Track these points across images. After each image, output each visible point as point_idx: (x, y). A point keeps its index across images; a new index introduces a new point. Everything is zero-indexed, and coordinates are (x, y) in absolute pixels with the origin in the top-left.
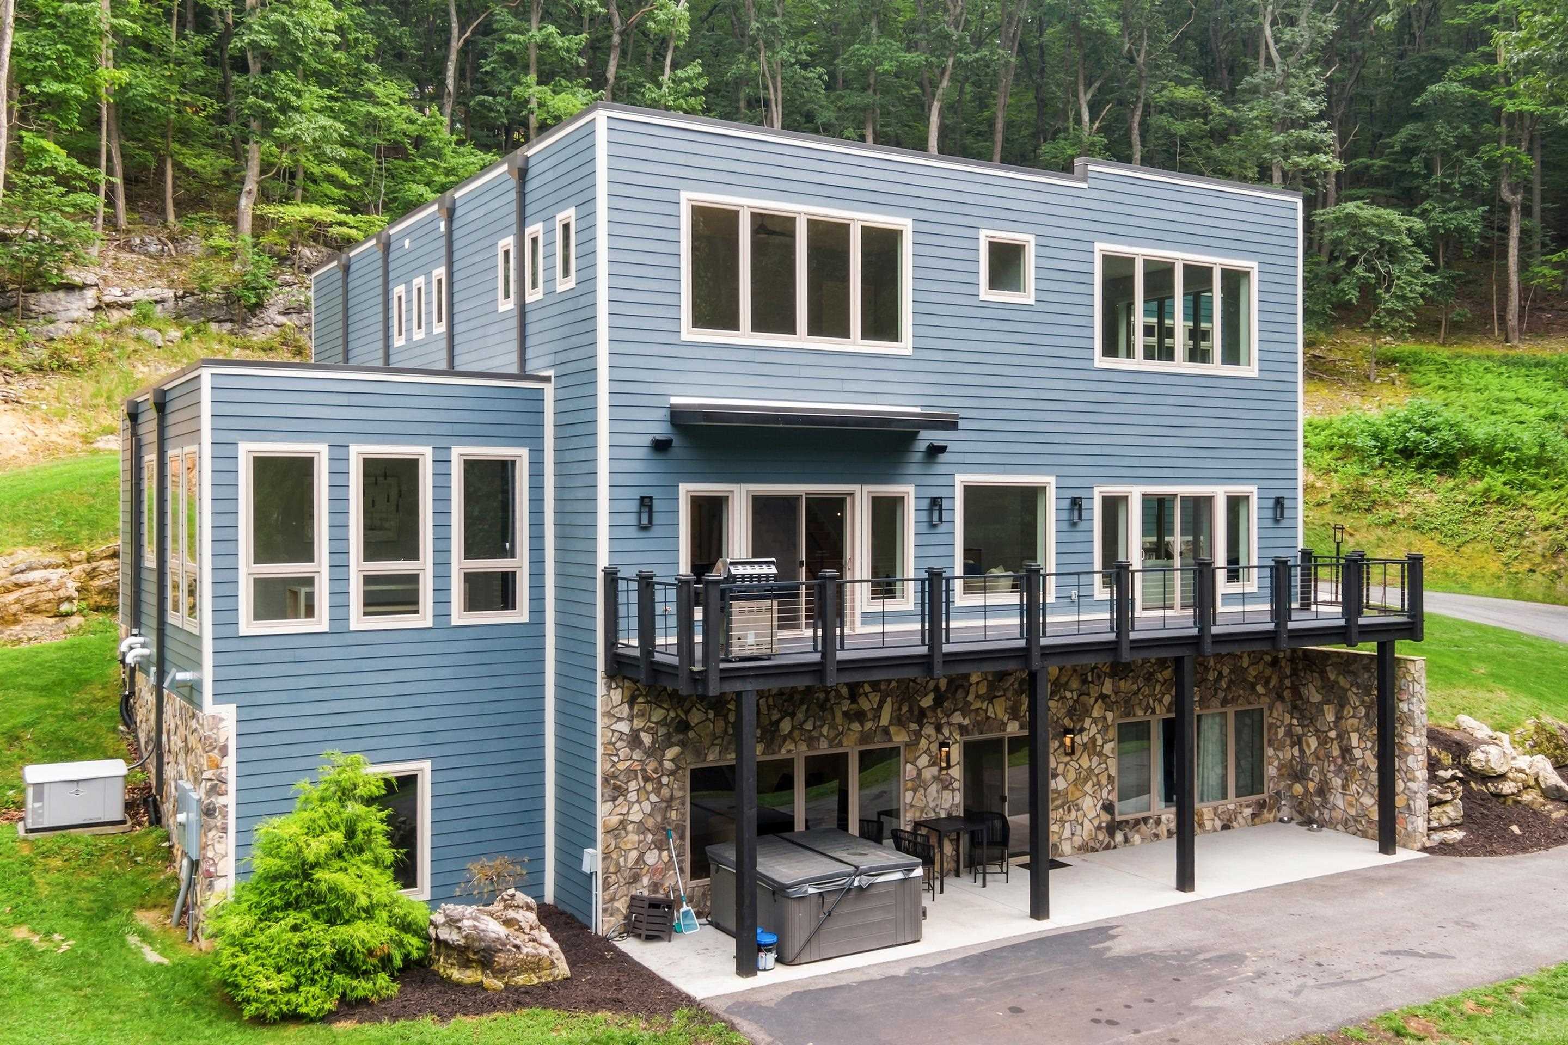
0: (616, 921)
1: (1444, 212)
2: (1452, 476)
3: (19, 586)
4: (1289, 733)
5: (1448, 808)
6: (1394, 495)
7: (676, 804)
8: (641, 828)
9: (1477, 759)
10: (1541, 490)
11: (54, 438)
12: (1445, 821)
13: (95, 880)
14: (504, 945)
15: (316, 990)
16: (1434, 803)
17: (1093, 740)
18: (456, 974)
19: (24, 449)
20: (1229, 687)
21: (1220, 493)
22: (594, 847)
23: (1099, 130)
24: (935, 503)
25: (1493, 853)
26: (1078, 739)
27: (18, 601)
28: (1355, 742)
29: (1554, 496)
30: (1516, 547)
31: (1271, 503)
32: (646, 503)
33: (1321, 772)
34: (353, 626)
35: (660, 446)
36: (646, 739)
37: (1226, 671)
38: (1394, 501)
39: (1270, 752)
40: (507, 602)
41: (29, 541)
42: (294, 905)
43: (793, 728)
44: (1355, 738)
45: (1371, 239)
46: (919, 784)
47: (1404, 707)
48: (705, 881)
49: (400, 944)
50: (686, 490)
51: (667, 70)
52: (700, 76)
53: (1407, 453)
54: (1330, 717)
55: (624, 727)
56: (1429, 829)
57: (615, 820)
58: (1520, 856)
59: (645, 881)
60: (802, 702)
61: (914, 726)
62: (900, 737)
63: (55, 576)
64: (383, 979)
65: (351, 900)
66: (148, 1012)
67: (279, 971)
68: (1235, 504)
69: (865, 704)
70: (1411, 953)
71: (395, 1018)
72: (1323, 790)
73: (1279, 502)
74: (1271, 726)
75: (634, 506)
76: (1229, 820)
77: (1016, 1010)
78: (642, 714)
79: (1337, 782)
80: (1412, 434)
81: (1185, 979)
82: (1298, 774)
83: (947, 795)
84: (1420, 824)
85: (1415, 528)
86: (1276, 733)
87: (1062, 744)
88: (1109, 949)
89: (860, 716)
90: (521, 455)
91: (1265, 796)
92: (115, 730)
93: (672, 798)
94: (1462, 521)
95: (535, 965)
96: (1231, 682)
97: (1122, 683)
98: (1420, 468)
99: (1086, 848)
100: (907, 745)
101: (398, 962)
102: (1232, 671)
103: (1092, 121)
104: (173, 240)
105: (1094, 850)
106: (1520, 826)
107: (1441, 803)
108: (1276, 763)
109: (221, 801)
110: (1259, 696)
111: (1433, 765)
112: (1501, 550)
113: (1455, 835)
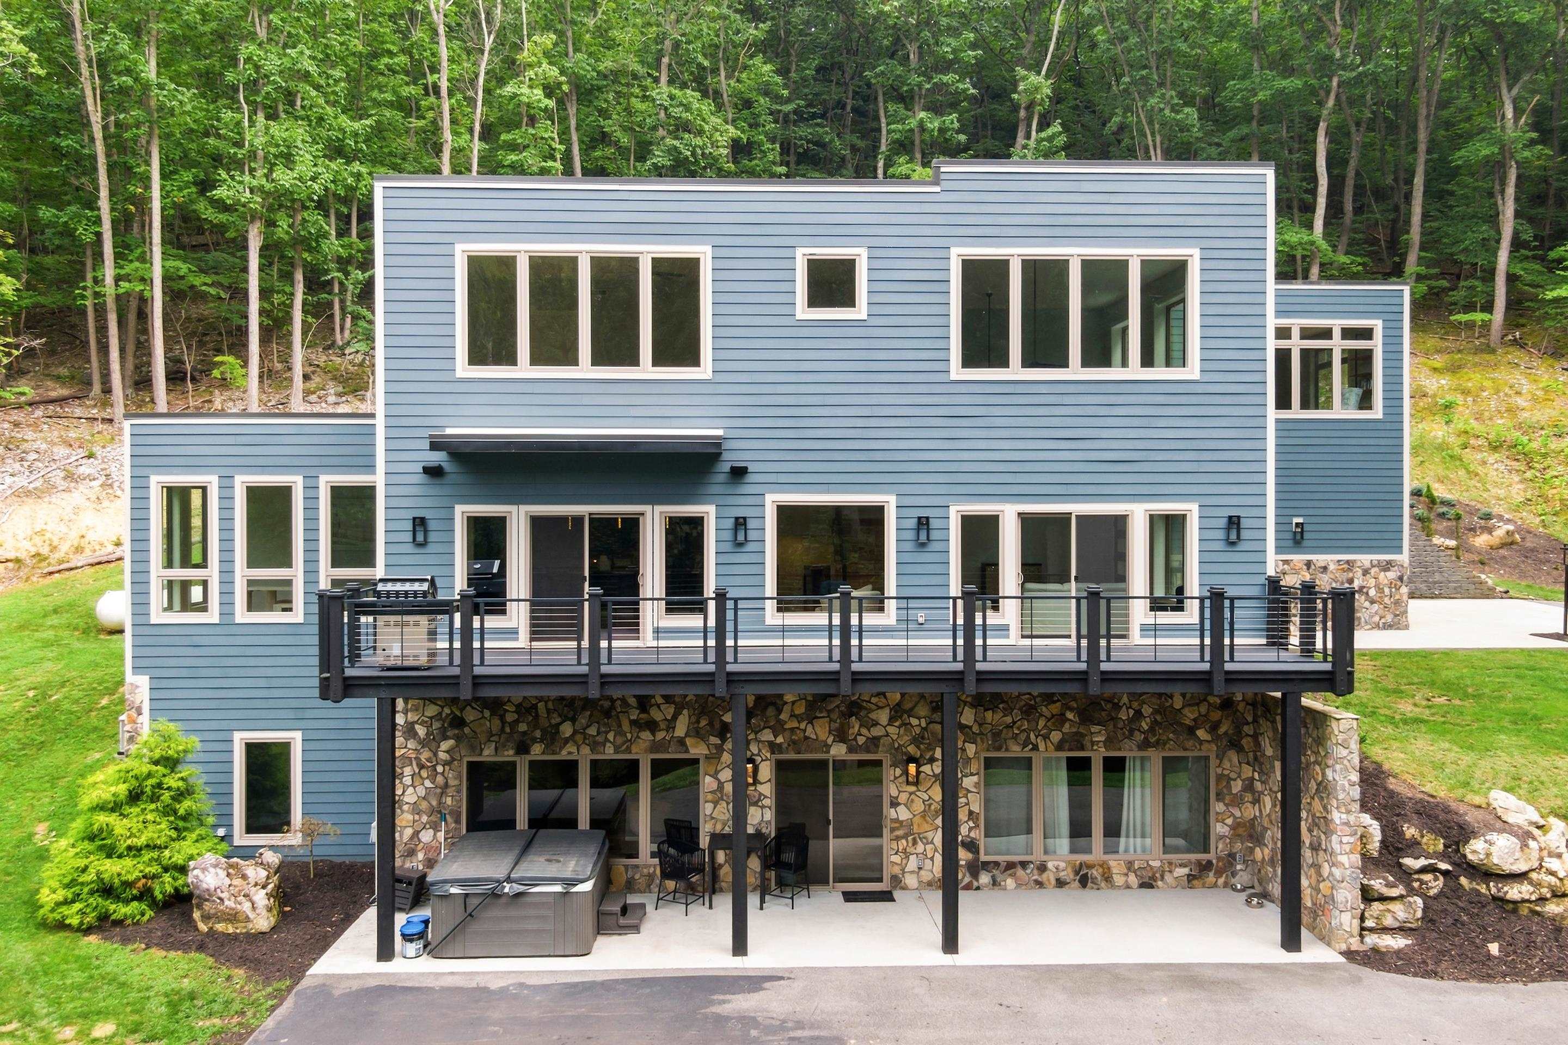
4: (1249, 787)
5: (1397, 907)
7: (450, 791)
9: (1475, 849)
12: (1388, 921)
14: (210, 895)
16: (1368, 896)
20: (1152, 729)
21: (1138, 512)
24: (740, 523)
26: (926, 769)
31: (1220, 523)
32: (420, 523)
33: (1273, 838)
34: (239, 619)
35: (433, 472)
36: (421, 731)
37: (1147, 710)
39: (1219, 807)
43: (575, 732)
46: (720, 797)
50: (462, 511)
54: (1279, 776)
55: (399, 719)
56: (1363, 929)
59: (421, 856)
60: (584, 708)
61: (715, 740)
62: (697, 750)
69: (656, 715)
72: (1274, 860)
73: (1234, 523)
74: (1219, 778)
75: (409, 525)
76: (1153, 878)
78: (416, 709)
82: (1258, 835)
83: (755, 811)
86: (1229, 787)
87: (906, 773)
89: (652, 726)
91: (1211, 856)
93: (446, 785)
96: (1155, 724)
97: (989, 714)
100: (707, 757)
102: (1156, 712)
103: (1517, 116)
106: (1508, 945)
107: (1383, 899)
108: (1229, 821)
110: (1201, 742)
113: (1398, 942)
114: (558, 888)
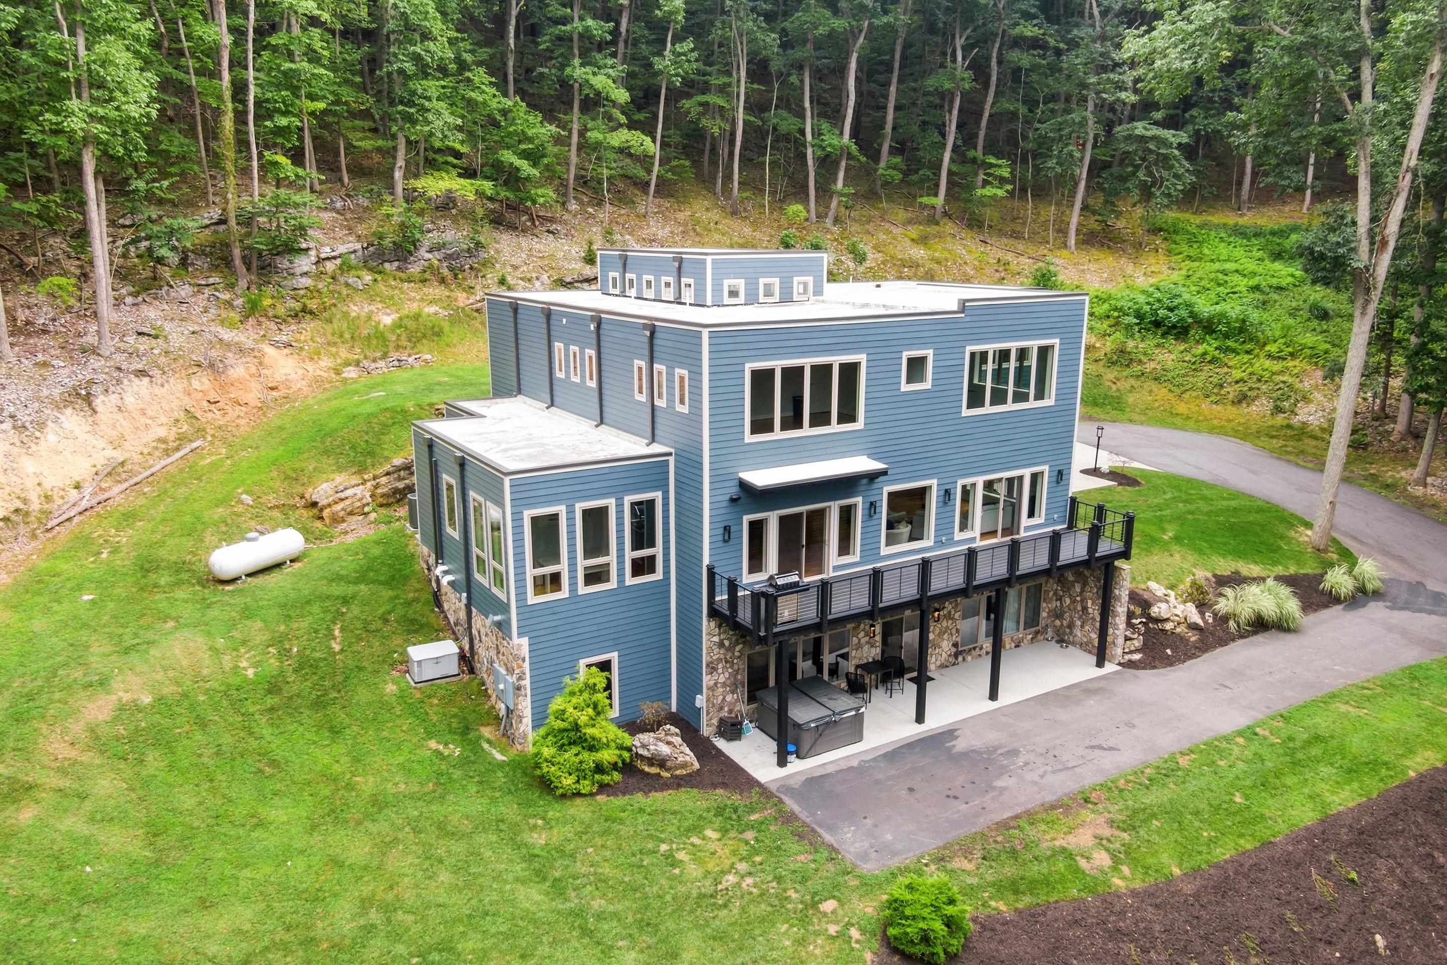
0: (713, 729)
1: (1206, 118)
2: (1184, 341)
3: (342, 500)
4: (1055, 594)
5: (1135, 642)
6: (1145, 354)
7: (740, 672)
8: (724, 685)
9: (1155, 611)
10: (1238, 354)
11: (319, 373)
12: (1133, 648)
13: (455, 710)
14: (669, 756)
15: (587, 782)
16: (1127, 639)
17: (950, 612)
18: (647, 769)
19: (304, 383)
21: (1027, 473)
22: (701, 693)
23: (968, 68)
24: (873, 504)
25: (1154, 667)
26: (941, 613)
27: (343, 509)
28: (1089, 604)
29: (1246, 357)
30: (1216, 394)
31: (1056, 473)
32: (727, 529)
33: (1071, 617)
34: (580, 592)
35: (733, 501)
36: (727, 643)
38: (1144, 359)
39: (1044, 605)
40: (652, 570)
41: (340, 469)
42: (572, 743)
44: (1090, 603)
45: (1151, 151)
46: (859, 646)
47: (1117, 592)
48: (754, 706)
49: (621, 756)
50: (746, 519)
51: (669, 45)
52: (692, 50)
53: (1157, 324)
54: (1078, 589)
55: (716, 639)
56: (1124, 653)
57: (712, 682)
58: (1169, 669)
59: (726, 709)
63: (358, 491)
64: (615, 774)
65: (599, 740)
66: (510, 792)
67: (570, 774)
68: (1035, 477)
70: (1100, 747)
71: (624, 794)
72: (1071, 626)
73: (1060, 473)
74: (1046, 591)
75: (721, 531)
76: (1020, 642)
77: (911, 790)
78: (724, 632)
79: (1079, 623)
80: (1162, 313)
81: (990, 768)
82: (1058, 615)
83: (873, 650)
84: (1119, 651)
85: (1156, 379)
86: (1048, 595)
87: (933, 616)
88: (954, 746)
90: (658, 495)
91: (1039, 628)
92: (433, 611)
93: (739, 669)
94: (1184, 376)
95: (684, 765)
98: (1164, 335)
99: (943, 666)
100: (854, 628)
101: (620, 765)
103: (964, 58)
104: (349, 196)
105: (947, 667)
106: (1172, 649)
107: (1131, 639)
108: (1047, 610)
109: (523, 683)
111: (1130, 615)
112: (1208, 396)
113: (1137, 657)
114: (853, 713)
